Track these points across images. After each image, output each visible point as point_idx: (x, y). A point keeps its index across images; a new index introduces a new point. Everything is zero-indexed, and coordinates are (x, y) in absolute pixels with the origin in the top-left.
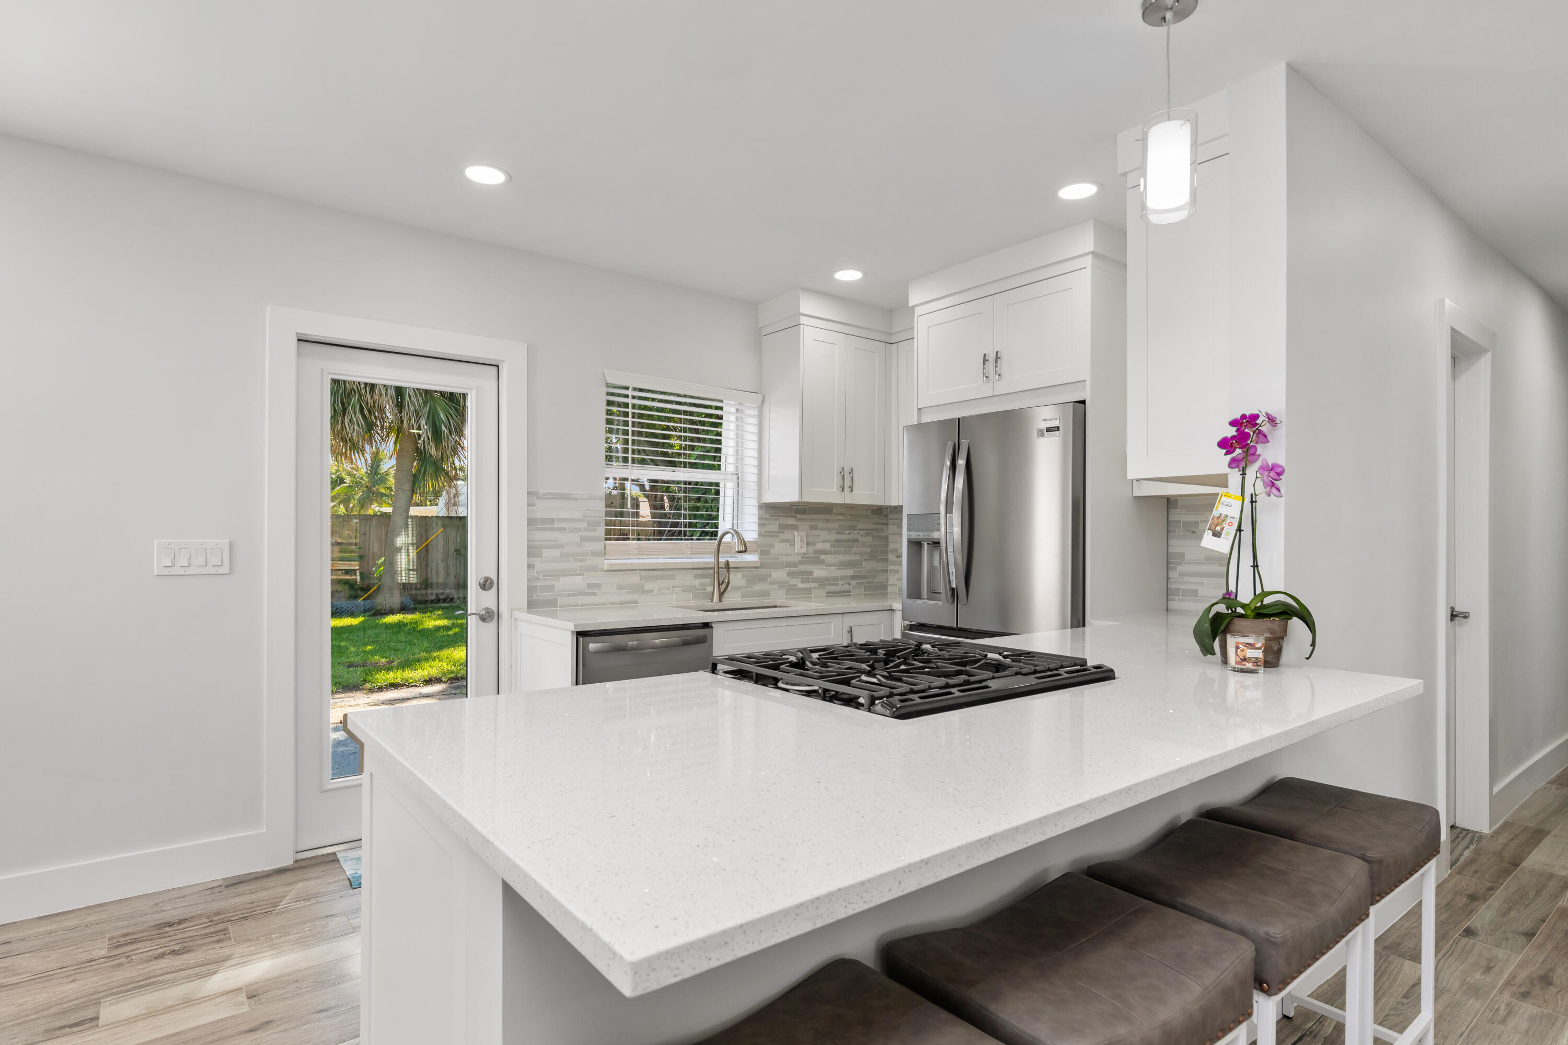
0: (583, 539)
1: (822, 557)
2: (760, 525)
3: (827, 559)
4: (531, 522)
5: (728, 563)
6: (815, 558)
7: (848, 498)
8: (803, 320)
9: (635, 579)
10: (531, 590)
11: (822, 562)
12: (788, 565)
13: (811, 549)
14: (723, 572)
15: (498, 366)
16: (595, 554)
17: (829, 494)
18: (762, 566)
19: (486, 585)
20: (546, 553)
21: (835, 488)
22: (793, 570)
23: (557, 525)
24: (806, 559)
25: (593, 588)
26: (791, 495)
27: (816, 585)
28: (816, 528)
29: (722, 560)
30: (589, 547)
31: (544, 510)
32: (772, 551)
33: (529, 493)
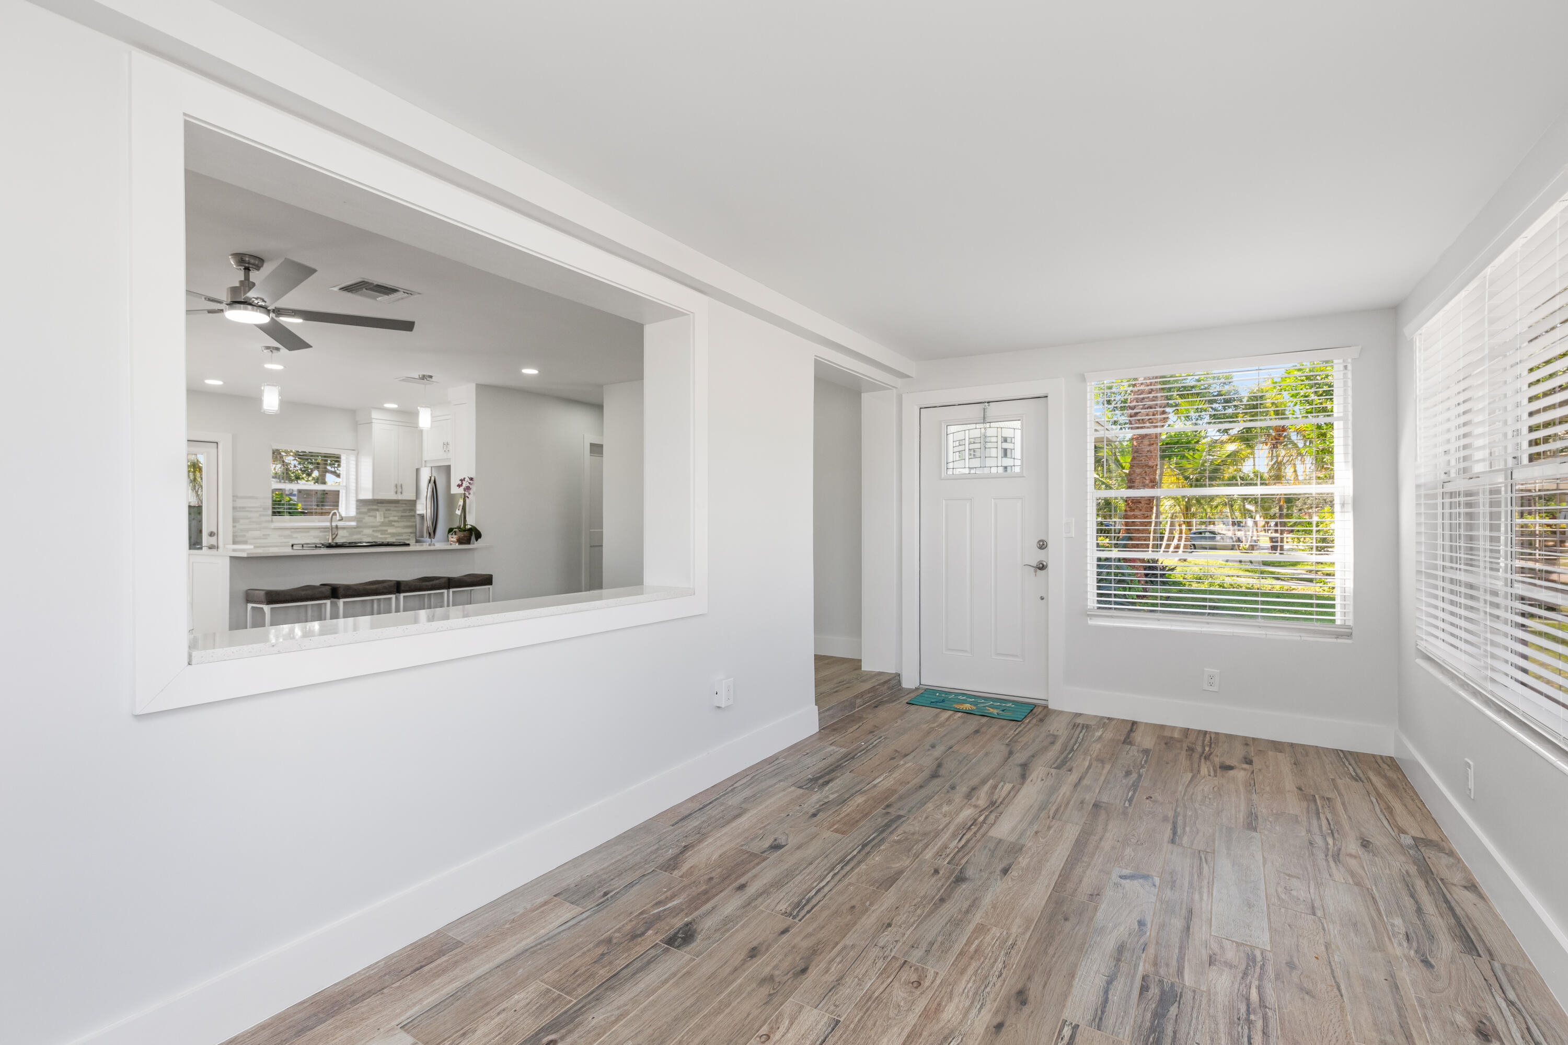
0: (260, 515)
1: (393, 523)
2: (357, 509)
3: (396, 524)
4: (234, 508)
5: (337, 526)
6: (390, 524)
7: (400, 497)
8: (374, 421)
9: (287, 533)
10: (234, 536)
11: (393, 526)
12: (373, 527)
13: (387, 520)
14: (334, 530)
15: (217, 443)
16: (268, 521)
17: (391, 496)
18: (357, 527)
19: (211, 534)
20: (241, 521)
21: (393, 493)
22: (375, 529)
23: (247, 509)
24: (383, 524)
25: (266, 536)
26: (368, 495)
27: (389, 536)
28: (389, 510)
29: (334, 524)
30: (263, 519)
31: (240, 503)
32: (364, 521)
33: (233, 496)
